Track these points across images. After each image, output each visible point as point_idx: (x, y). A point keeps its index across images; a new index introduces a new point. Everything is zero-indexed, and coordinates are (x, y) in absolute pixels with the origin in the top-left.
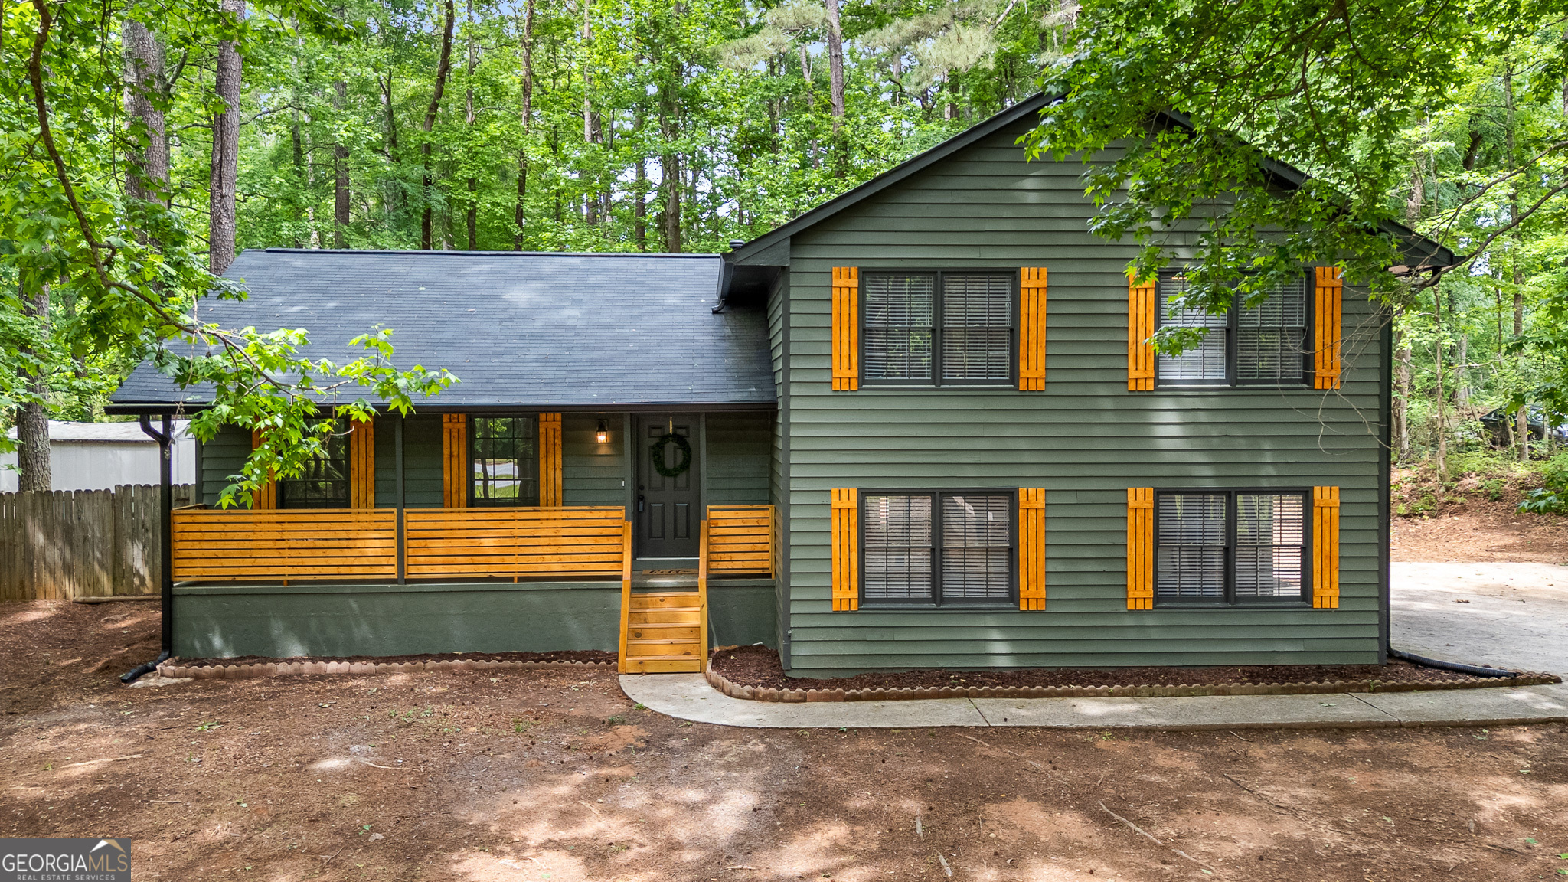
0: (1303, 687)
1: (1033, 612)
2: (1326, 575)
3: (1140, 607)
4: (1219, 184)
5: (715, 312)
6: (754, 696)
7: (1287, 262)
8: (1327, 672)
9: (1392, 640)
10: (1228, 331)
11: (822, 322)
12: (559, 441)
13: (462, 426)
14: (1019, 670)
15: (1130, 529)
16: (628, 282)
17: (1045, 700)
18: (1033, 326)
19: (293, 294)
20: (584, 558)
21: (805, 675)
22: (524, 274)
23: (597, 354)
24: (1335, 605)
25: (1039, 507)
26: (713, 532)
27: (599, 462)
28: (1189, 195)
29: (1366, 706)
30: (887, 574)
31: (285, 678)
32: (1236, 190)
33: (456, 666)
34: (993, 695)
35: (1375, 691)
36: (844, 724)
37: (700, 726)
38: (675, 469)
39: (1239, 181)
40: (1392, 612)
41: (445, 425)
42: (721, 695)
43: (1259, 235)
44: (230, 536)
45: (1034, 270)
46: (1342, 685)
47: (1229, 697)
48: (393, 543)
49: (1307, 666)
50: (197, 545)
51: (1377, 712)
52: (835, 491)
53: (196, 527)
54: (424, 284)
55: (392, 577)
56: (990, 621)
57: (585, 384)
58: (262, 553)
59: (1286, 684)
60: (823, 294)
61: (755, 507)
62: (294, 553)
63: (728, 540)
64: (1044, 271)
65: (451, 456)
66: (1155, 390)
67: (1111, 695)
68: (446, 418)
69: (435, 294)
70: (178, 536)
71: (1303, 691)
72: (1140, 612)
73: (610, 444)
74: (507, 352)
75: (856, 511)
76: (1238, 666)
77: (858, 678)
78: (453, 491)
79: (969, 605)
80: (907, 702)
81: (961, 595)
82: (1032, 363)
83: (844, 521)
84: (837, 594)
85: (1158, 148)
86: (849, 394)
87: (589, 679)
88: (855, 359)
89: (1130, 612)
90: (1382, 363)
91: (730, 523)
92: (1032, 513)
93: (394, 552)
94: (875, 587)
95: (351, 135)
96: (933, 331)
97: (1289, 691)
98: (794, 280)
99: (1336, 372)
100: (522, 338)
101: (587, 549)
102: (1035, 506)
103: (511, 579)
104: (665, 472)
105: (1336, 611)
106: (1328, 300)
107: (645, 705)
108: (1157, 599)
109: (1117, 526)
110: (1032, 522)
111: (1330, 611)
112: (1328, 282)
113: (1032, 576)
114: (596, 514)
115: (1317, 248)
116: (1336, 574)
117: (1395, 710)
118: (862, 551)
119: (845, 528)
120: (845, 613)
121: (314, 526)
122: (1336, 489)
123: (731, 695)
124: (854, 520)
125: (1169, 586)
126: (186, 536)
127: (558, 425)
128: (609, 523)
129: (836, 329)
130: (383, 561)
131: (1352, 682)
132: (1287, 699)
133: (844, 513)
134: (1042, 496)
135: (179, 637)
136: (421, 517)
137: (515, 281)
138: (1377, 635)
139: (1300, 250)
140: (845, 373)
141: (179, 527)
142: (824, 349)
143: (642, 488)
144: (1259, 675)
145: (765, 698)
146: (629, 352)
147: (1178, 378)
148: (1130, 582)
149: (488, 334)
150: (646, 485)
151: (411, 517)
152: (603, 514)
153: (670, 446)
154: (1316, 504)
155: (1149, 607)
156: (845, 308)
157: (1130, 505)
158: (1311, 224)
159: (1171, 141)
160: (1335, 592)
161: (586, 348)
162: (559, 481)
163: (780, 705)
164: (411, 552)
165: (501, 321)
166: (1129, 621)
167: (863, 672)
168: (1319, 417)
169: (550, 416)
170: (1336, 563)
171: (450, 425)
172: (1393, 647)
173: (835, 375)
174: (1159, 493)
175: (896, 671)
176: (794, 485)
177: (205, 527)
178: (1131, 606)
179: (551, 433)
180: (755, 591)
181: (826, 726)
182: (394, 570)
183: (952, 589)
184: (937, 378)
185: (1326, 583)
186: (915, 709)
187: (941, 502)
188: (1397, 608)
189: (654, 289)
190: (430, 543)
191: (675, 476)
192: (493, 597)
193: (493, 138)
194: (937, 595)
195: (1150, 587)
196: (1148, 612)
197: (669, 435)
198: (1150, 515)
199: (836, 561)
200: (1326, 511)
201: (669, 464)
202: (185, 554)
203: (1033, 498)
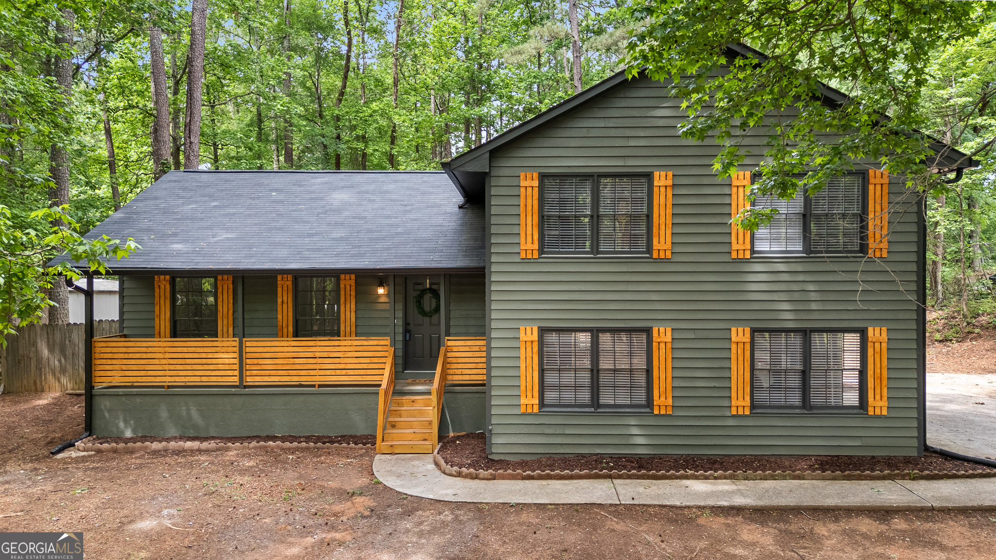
0: (860, 475)
1: (663, 415)
2: (878, 391)
3: (740, 412)
4: (785, 100)
5: (460, 207)
6: (459, 475)
7: (840, 158)
8: (879, 461)
9: (928, 435)
10: (804, 216)
11: (513, 211)
12: (353, 293)
13: (290, 283)
14: (653, 457)
15: (733, 357)
16: (408, 189)
17: (667, 481)
18: (662, 213)
19: (191, 197)
20: (362, 372)
21: (502, 457)
22: (342, 184)
23: (375, 235)
24: (885, 412)
25: (667, 341)
26: (449, 355)
27: (380, 307)
28: (761, 108)
29: (906, 492)
30: (559, 387)
31: (156, 453)
32: (800, 105)
33: (269, 446)
34: (629, 477)
35: (914, 479)
36: (514, 500)
37: (412, 499)
38: (430, 312)
39: (802, 99)
40: (927, 412)
41: (279, 283)
42: (438, 472)
43: (817, 138)
44: (131, 356)
45: (663, 173)
46: (889, 474)
47: (802, 482)
48: (236, 361)
49: (864, 457)
50: (109, 362)
51: (915, 498)
52: (522, 328)
53: (108, 350)
54: (276, 190)
55: (235, 384)
56: (632, 421)
57: (362, 255)
58: (151, 367)
59: (847, 473)
60: (513, 191)
61: (478, 338)
62: (172, 367)
63: (460, 360)
64: (670, 174)
65: (283, 302)
66: (751, 258)
67: (716, 478)
68: (279, 278)
69: (281, 197)
70: (97, 356)
71: (860, 478)
72: (740, 416)
73: (388, 295)
74: (317, 234)
75: (537, 343)
76: (812, 456)
77: (539, 461)
78: (284, 326)
79: (616, 410)
80: (567, 482)
81: (612, 402)
82: (662, 239)
83: (529, 349)
84: (523, 401)
85: (735, 71)
86: (532, 261)
87: (355, 458)
88: (536, 237)
89: (733, 416)
90: (919, 238)
91: (461, 349)
92: (662, 345)
93: (237, 367)
94: (551, 396)
95: (285, 108)
96: (592, 216)
97: (849, 478)
98: (494, 181)
99: (885, 245)
100: (329, 224)
101: (365, 366)
102: (664, 340)
103: (314, 386)
104: (423, 313)
105: (885, 417)
106: (878, 193)
107: (381, 480)
108: (753, 407)
109: (724, 354)
110: (662, 351)
111: (880, 417)
112: (878, 180)
113: (662, 389)
114: (371, 343)
115: (863, 147)
116: (885, 391)
117: (929, 495)
118: (542, 371)
119: (529, 354)
120: (529, 414)
121: (185, 350)
122: (884, 329)
123: (444, 473)
124: (536, 349)
125: (763, 397)
126: (102, 356)
127: (353, 282)
128: (379, 348)
129: (523, 216)
130: (230, 373)
131: (896, 472)
132: (847, 484)
133: (529, 344)
134: (669, 333)
135: (97, 423)
136: (255, 344)
137: (335, 189)
138: (916, 435)
139: (850, 148)
140: (529, 246)
141: (98, 350)
142: (515, 230)
143: (409, 324)
144: (827, 463)
145: (467, 476)
146: (397, 234)
147: (768, 249)
148: (734, 395)
149: (308, 222)
150: (411, 323)
151: (248, 344)
152: (375, 343)
153: (428, 296)
154: (870, 340)
155: (747, 412)
156: (529, 201)
157: (733, 339)
158: (858, 129)
159: (745, 65)
160: (884, 403)
161: (369, 231)
162: (353, 320)
163: (477, 481)
164: (248, 367)
165: (319, 214)
166: (731, 422)
167: (542, 456)
168: (858, 276)
169: (348, 276)
170: (885, 382)
171: (282, 282)
172: (929, 443)
173: (523, 247)
174: (754, 331)
175: (567, 456)
176: (494, 325)
177: (114, 350)
178: (734, 412)
179: (348, 288)
180: (477, 395)
181: (501, 501)
182: (236, 379)
183: (606, 398)
184: (595, 249)
185: (878, 397)
186: (570, 487)
187: (598, 337)
188: (932, 409)
189: (424, 193)
190: (261, 361)
191: (431, 316)
192: (302, 398)
193: (375, 111)
194: (595, 402)
195: (748, 398)
196: (747, 416)
197: (427, 289)
198: (748, 347)
199: (523, 378)
200: (877, 345)
201: (427, 308)
202: (102, 367)
203: (663, 334)
